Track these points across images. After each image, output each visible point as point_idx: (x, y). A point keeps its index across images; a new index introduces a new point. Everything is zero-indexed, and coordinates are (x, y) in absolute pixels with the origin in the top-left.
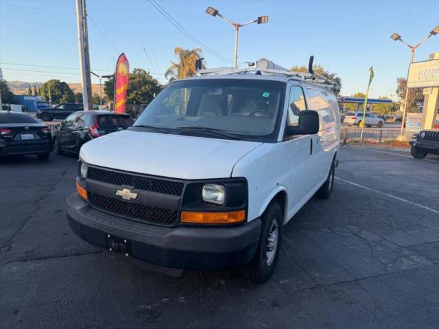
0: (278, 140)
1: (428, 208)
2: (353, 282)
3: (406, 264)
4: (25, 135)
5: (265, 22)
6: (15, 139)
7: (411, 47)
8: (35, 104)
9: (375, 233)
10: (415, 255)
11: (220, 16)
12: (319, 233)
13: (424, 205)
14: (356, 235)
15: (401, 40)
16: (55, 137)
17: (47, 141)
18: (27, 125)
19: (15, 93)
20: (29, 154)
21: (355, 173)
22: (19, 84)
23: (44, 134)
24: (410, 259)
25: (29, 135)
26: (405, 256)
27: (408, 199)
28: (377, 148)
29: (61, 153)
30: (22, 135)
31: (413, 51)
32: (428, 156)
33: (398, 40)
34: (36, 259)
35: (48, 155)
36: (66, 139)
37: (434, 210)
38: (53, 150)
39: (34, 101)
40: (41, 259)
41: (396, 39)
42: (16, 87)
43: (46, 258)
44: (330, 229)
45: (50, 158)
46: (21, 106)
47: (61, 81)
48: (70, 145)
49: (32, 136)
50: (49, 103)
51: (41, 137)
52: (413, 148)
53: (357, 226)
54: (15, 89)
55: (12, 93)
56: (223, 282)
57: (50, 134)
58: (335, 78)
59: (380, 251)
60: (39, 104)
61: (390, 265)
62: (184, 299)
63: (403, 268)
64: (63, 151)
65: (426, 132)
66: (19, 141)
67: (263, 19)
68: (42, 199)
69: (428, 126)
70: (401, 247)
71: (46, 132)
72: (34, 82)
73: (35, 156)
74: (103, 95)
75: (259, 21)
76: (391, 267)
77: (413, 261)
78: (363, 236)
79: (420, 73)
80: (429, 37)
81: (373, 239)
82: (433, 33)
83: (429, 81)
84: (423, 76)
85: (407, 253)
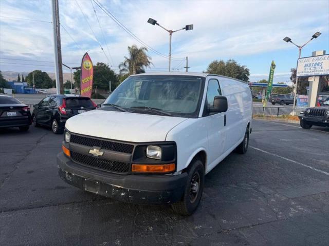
1: (311, 168)
2: (251, 227)
3: (292, 212)
4: (10, 113)
5: (191, 29)
6: (2, 116)
7: (299, 47)
8: (22, 88)
9: (270, 188)
10: (300, 205)
11: (158, 25)
12: (228, 188)
13: (308, 165)
14: (256, 189)
15: (291, 42)
16: (33, 114)
17: (27, 117)
18: (12, 105)
19: (7, 80)
20: (13, 127)
21: (258, 140)
22: (11, 74)
23: (24, 111)
24: (295, 209)
25: (13, 113)
26: (292, 206)
27: (297, 161)
28: (275, 121)
29: (38, 126)
30: (8, 113)
31: (300, 50)
32: (313, 126)
33: (289, 42)
34: (9, 211)
35: (28, 128)
36: (42, 115)
37: (316, 169)
38: (31, 124)
39: (21, 86)
40: (13, 210)
41: (287, 41)
42: (9, 76)
43: (16, 210)
44: (236, 185)
45: (30, 129)
46: (11, 90)
47: (43, 72)
48: (45, 119)
49: (15, 113)
50: (33, 87)
51: (22, 113)
52: (302, 121)
53: (256, 182)
54: (8, 77)
55: (5, 80)
56: (151, 229)
57: (29, 112)
58: (245, 69)
59: (273, 202)
60: (25, 89)
61: (281, 213)
62: (120, 243)
63: (291, 215)
64: (40, 125)
65: (311, 109)
66: (5, 117)
67: (189, 27)
68: (19, 162)
69: (313, 104)
70: (289, 199)
71: (26, 110)
72: (22, 72)
73: (18, 128)
74: (73, 81)
75: (187, 28)
76: (281, 215)
77: (299, 210)
78: (261, 190)
79: (306, 65)
80: (312, 39)
81: (268, 192)
82: (315, 37)
83: (313, 72)
84: (308, 68)
85: (293, 203)
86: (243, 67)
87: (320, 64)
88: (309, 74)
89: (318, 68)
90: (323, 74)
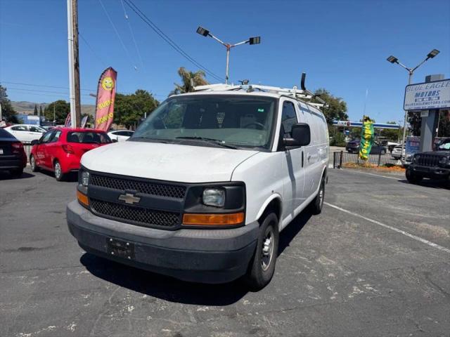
0: (273, 150)
5: (256, 43)
8: (38, 123)
13: (400, 229)
15: (398, 63)
22: (27, 105)
27: (385, 223)
31: (411, 74)
33: (395, 63)
37: (410, 235)
41: (393, 62)
58: (340, 101)
62: (75, 327)
65: (421, 155)
67: (255, 39)
75: (251, 41)
79: (417, 95)
80: (427, 59)
81: (329, 263)
82: (430, 56)
83: (426, 103)
84: (419, 99)
85: (361, 280)
86: (338, 100)
87: (436, 93)
88: (421, 107)
89: (434, 98)
90: (440, 107)
